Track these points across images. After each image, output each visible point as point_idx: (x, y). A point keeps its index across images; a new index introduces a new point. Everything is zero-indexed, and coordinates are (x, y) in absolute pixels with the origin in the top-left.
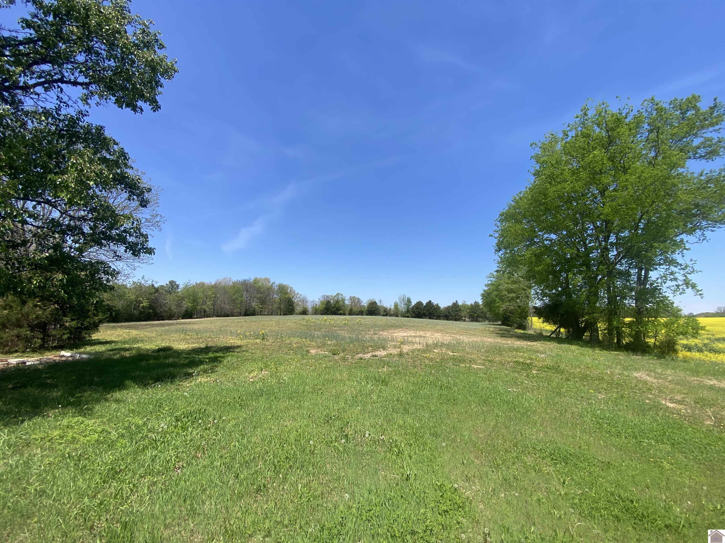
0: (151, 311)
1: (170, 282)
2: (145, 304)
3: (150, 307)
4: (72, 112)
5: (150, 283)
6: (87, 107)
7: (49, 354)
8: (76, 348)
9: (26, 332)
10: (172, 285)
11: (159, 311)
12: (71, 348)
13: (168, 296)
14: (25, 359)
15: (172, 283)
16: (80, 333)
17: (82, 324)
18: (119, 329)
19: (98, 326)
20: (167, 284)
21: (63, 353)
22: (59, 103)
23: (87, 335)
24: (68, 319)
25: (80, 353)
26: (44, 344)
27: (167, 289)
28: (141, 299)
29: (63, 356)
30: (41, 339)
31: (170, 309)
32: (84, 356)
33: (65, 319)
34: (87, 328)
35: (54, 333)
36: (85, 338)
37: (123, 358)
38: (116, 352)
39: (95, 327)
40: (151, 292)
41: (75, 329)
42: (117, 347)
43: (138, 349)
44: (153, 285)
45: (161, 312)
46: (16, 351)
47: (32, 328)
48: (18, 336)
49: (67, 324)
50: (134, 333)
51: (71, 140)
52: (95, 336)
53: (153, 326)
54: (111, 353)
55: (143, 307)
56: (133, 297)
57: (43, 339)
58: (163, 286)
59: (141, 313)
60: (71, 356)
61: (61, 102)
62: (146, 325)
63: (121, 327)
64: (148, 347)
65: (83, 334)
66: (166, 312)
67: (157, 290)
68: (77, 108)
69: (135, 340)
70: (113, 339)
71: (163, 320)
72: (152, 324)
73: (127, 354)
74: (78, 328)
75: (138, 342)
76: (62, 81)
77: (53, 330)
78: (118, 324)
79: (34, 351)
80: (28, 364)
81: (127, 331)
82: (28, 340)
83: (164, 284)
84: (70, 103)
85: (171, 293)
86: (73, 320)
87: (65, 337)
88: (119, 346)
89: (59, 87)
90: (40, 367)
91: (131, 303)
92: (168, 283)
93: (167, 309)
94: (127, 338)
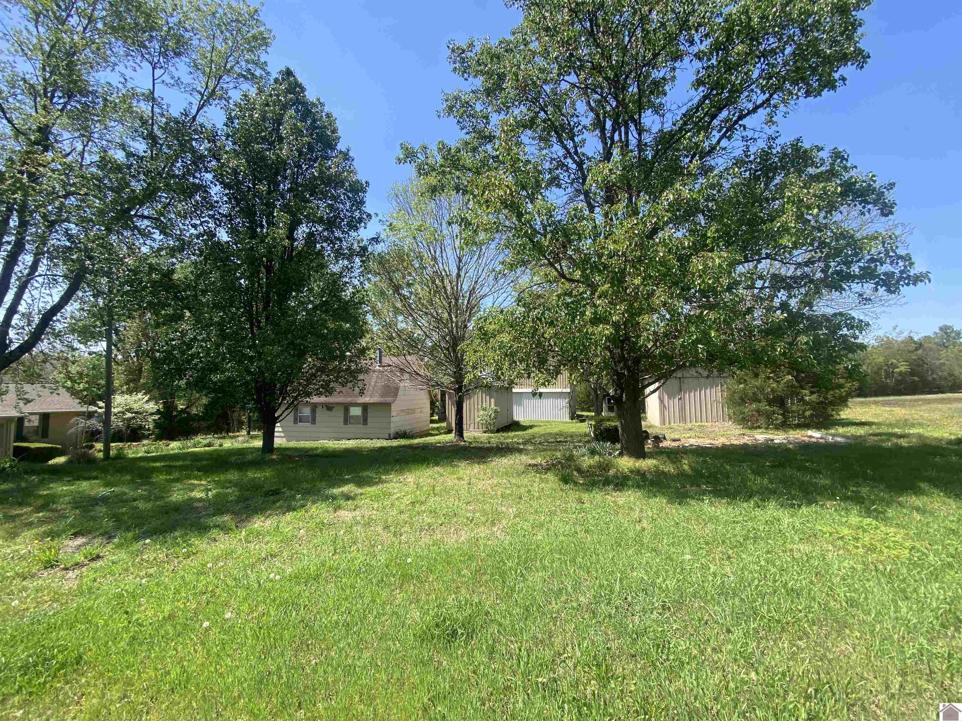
0: (916, 378)
1: (941, 329)
2: (903, 368)
3: (912, 373)
4: (762, 144)
5: (906, 334)
6: (774, 128)
7: (794, 433)
8: (825, 429)
9: (764, 406)
10: (946, 333)
11: (930, 378)
12: (818, 427)
13: (943, 353)
14: (771, 437)
15: (945, 329)
16: (825, 409)
17: (826, 399)
18: (873, 406)
19: (846, 401)
20: (935, 333)
21: (810, 433)
22: (745, 143)
23: (834, 413)
24: (807, 392)
25: (833, 435)
26: (785, 422)
27: (936, 340)
28: (895, 361)
29: (811, 437)
30: (781, 415)
31: (951, 375)
32: (839, 439)
33: (804, 391)
34: (831, 403)
35: (794, 408)
36: (832, 416)
37: (900, 448)
38: (884, 437)
39: (843, 401)
40: (911, 349)
41: (817, 403)
42: (881, 431)
43: (920, 436)
44: (911, 338)
45: (934, 379)
46: (760, 427)
47: (770, 403)
48: (758, 411)
49: (807, 398)
50: (900, 412)
51: (768, 177)
52: (845, 414)
53: (929, 402)
54: (876, 438)
55: (901, 373)
56: (881, 359)
57: (783, 415)
58: (929, 337)
59: (899, 382)
60: (821, 438)
61: (747, 141)
62: (916, 401)
63: (876, 403)
64: (936, 434)
65: (829, 410)
66: (945, 379)
67: (920, 345)
68: (765, 136)
69: (906, 423)
70: (871, 420)
71: (942, 392)
72: (925, 400)
73: (903, 442)
74: (822, 403)
75: (913, 425)
76: (741, 118)
77: (792, 405)
78: (867, 399)
79: (777, 428)
80: (776, 441)
81: (888, 409)
82: (769, 416)
83: (930, 334)
84: (756, 136)
85: (947, 347)
86: (812, 393)
87: (808, 413)
88: (884, 429)
89: (741, 126)
90: (791, 446)
91: (880, 369)
92: (938, 331)
93: (945, 374)
94: (893, 420)
